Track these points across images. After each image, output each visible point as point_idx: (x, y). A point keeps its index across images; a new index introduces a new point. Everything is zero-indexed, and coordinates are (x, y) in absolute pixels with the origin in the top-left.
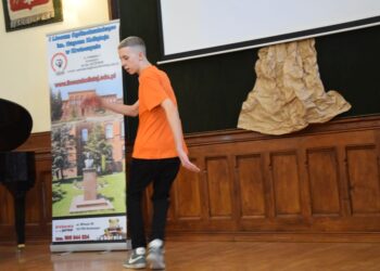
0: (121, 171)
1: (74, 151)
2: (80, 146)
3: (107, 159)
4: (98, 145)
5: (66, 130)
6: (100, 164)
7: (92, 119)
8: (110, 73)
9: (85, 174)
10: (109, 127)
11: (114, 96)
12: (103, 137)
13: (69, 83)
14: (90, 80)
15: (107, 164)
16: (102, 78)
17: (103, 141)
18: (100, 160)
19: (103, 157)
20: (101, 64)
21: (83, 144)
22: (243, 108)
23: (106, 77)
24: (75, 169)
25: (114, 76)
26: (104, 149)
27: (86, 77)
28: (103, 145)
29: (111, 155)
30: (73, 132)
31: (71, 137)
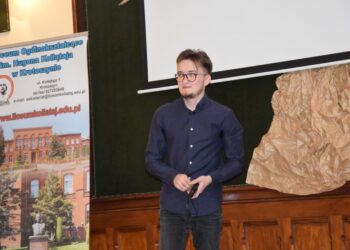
0: (82, 240)
1: (18, 211)
2: (27, 203)
3: (64, 223)
4: (52, 203)
5: (8, 182)
6: (55, 231)
7: (45, 167)
8: (72, 104)
10: (69, 179)
11: (78, 135)
12: (59, 192)
13: (16, 117)
14: (45, 113)
15: (63, 231)
16: (62, 111)
17: (59, 197)
18: (55, 223)
19: (59, 220)
20: (61, 92)
21: (32, 201)
23: (66, 110)
24: (19, 237)
25: (78, 109)
26: (62, 209)
27: (39, 109)
28: (59, 204)
29: (70, 218)
30: (18, 185)
31: (14, 191)
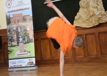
0: (33, 42)
1: (16, 35)
2: (18, 34)
3: (27, 38)
4: (24, 33)
5: (12, 28)
6: (25, 40)
7: (21, 24)
8: (27, 7)
9: (20, 44)
10: (27, 27)
11: (29, 15)
12: (25, 30)
13: (13, 11)
15: (27, 40)
16: (25, 9)
17: (25, 32)
18: (25, 38)
19: (26, 37)
20: (24, 4)
21: (19, 33)
22: (75, 18)
23: (26, 9)
24: (16, 42)
25: (29, 8)
26: (26, 34)
27: (19, 9)
28: (26, 33)
29: (29, 37)
30: (15, 29)
31: (14, 30)
